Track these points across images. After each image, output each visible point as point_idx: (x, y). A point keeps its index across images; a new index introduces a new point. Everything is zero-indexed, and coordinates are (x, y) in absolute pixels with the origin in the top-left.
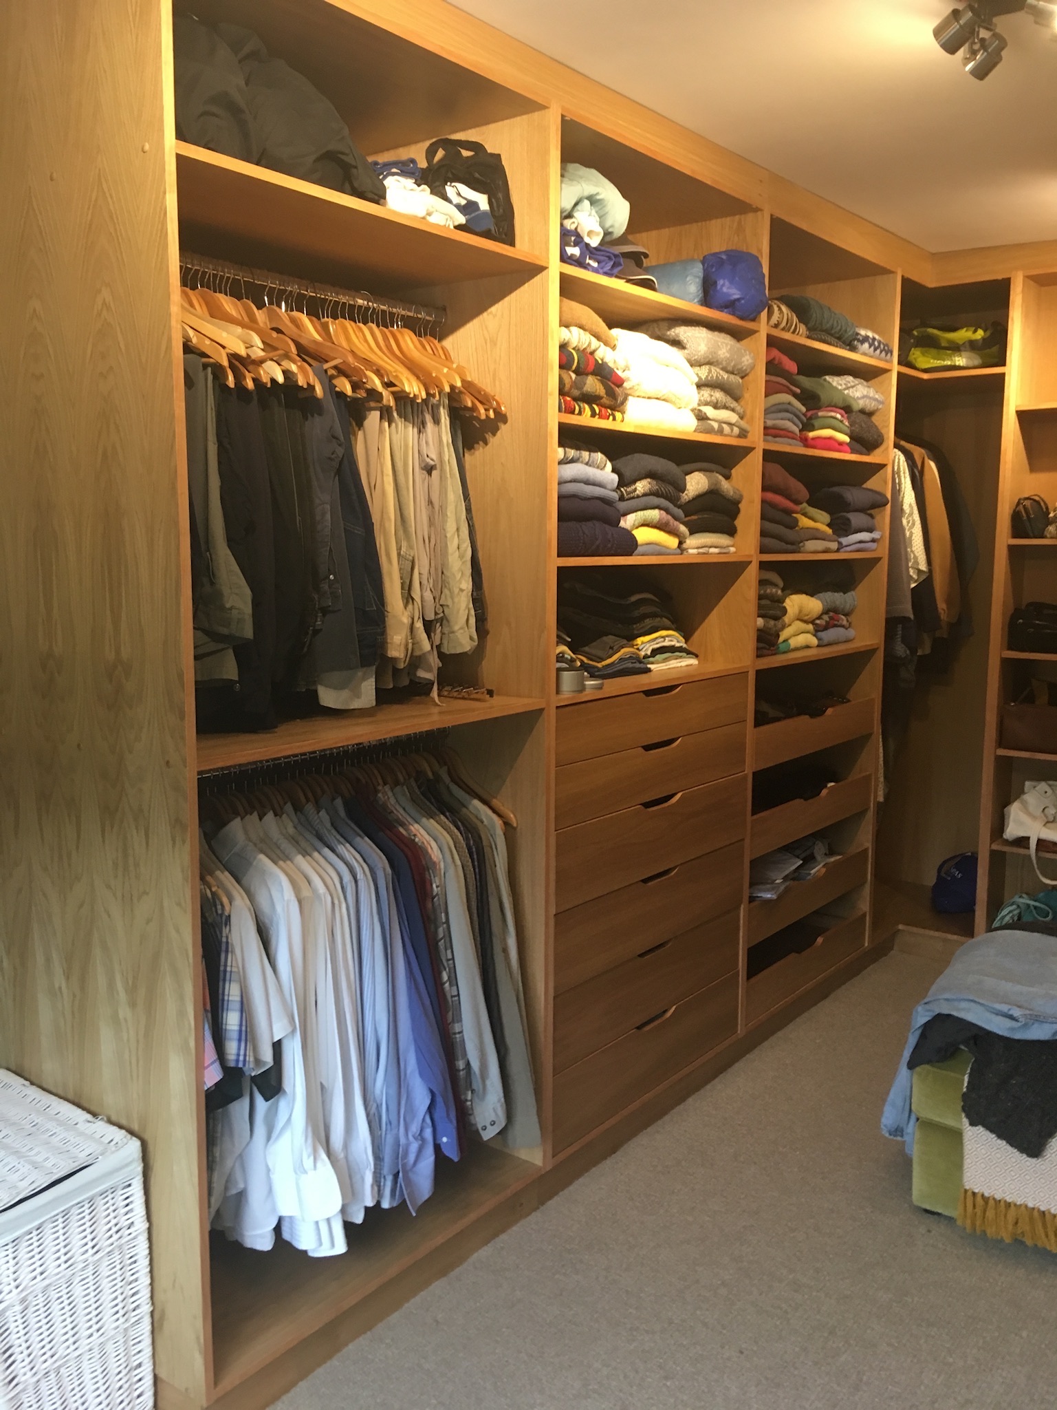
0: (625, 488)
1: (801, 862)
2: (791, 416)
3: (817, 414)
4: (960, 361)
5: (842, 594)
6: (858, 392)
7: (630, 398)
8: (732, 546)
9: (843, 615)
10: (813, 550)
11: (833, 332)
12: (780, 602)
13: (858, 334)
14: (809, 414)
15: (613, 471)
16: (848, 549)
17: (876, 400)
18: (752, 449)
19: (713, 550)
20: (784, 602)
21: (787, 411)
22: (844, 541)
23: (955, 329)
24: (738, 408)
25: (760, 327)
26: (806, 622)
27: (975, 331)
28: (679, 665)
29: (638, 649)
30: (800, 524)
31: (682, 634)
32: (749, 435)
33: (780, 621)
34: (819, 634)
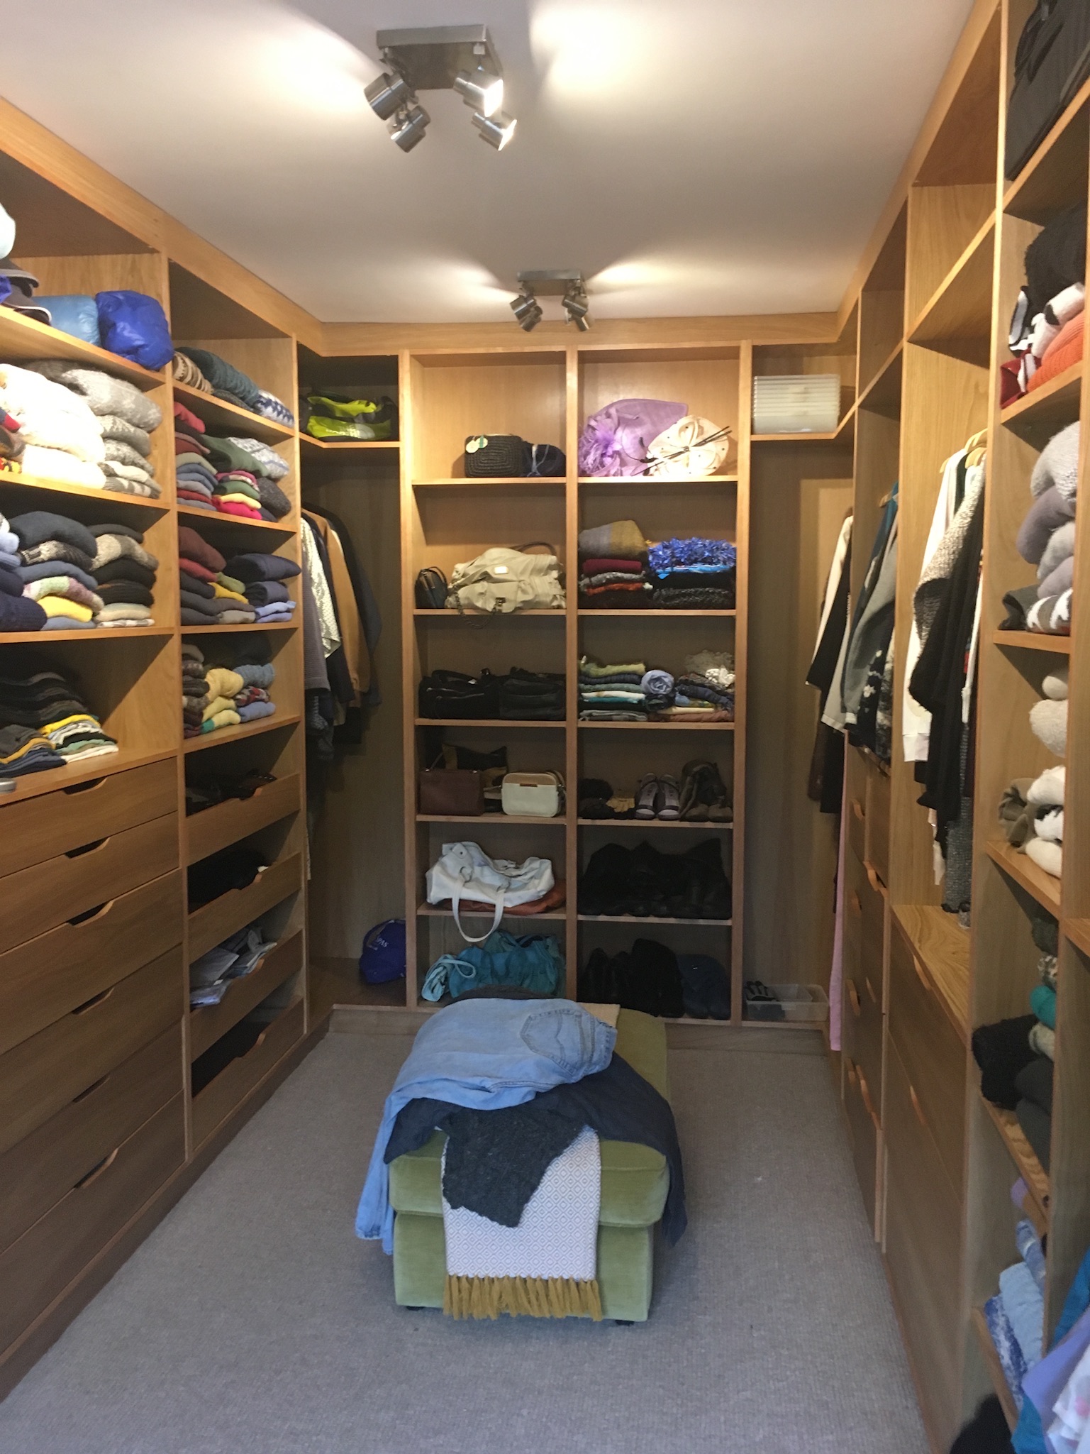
0: (27, 551)
1: (237, 956)
2: (202, 477)
3: (227, 476)
4: (355, 432)
5: (259, 666)
6: (265, 456)
7: (27, 446)
8: (149, 618)
9: (263, 689)
10: (233, 620)
11: (237, 391)
12: (201, 678)
13: (261, 397)
14: (221, 476)
15: (12, 530)
16: (265, 619)
17: (281, 466)
18: (166, 511)
19: (130, 623)
20: (204, 677)
21: (198, 472)
22: (261, 611)
23: (347, 401)
24: (147, 466)
25: (165, 379)
26: (227, 697)
27: (367, 405)
28: (97, 753)
29: (47, 738)
30: (218, 594)
31: (98, 718)
32: (161, 496)
33: (204, 698)
34: (242, 710)
